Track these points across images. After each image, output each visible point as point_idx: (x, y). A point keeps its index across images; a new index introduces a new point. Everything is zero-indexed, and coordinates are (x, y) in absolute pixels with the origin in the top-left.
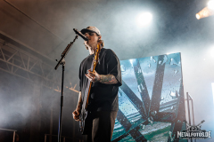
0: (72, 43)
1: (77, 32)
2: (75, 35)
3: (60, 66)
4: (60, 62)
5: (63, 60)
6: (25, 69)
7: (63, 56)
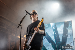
0: (25, 17)
1: (27, 12)
2: (26, 13)
3: (20, 27)
4: (20, 25)
5: (21, 24)
6: (4, 28)
7: (21, 22)
